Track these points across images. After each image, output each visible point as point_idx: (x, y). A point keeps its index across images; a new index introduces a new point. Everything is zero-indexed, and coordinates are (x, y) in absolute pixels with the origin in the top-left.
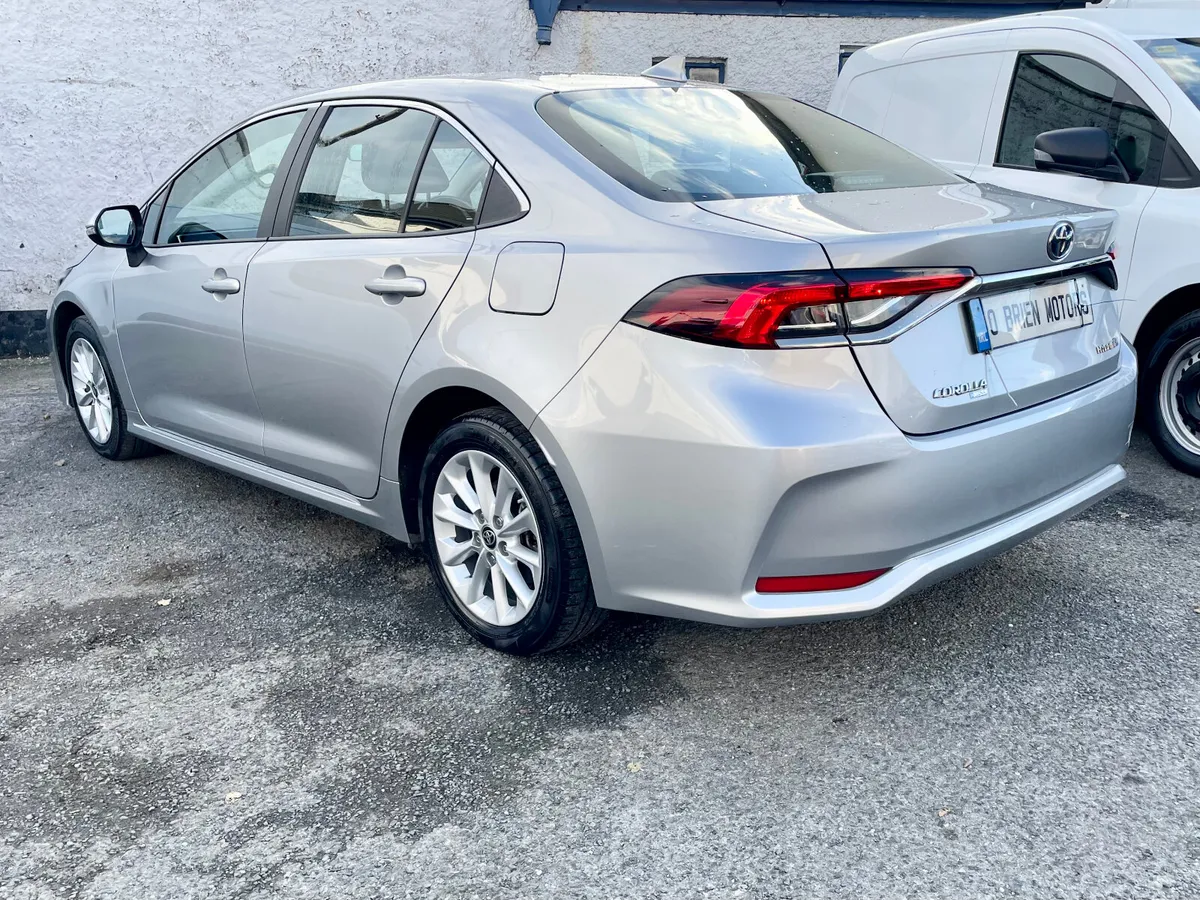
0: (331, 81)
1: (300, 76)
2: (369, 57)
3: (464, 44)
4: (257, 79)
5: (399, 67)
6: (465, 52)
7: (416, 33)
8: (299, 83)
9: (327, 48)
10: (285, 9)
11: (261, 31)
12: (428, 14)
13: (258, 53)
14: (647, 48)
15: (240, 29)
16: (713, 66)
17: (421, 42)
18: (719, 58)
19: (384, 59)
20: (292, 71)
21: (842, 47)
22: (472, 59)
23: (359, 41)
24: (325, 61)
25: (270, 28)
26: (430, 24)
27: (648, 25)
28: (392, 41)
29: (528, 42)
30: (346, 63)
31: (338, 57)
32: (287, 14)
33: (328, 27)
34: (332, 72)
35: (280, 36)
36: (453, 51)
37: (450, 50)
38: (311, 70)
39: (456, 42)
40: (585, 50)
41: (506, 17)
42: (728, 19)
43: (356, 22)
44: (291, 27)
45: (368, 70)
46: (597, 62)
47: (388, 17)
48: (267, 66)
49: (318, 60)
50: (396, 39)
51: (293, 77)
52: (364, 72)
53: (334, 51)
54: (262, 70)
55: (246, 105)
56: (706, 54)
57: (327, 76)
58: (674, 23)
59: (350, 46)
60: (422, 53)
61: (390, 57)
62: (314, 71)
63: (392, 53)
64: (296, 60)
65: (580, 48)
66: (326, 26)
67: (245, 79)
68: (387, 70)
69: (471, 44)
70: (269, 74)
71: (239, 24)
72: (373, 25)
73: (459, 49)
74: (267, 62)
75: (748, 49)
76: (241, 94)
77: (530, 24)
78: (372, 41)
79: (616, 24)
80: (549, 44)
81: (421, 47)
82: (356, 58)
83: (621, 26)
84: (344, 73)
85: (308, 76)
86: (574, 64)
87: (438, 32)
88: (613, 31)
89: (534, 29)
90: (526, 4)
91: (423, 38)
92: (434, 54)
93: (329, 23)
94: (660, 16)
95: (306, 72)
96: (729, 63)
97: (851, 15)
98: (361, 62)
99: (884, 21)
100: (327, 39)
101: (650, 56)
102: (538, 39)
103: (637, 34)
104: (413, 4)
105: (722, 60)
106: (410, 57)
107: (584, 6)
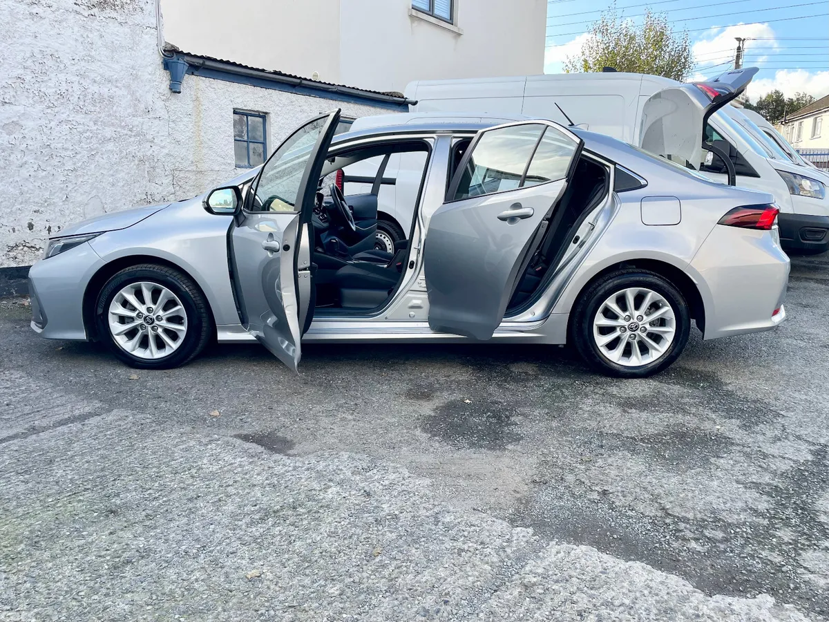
0: (31, 101)
1: (7, 96)
2: (60, 88)
3: (124, 87)
5: (81, 97)
6: (124, 92)
7: (92, 75)
8: (7, 101)
9: (28, 78)
12: (99, 63)
14: (230, 102)
16: (260, 116)
17: (95, 82)
18: (263, 113)
19: (70, 90)
22: (129, 96)
23: (53, 75)
24: (27, 87)
26: (101, 70)
27: (230, 89)
28: (77, 79)
29: (164, 90)
30: (42, 90)
31: (37, 85)
33: (29, 63)
34: (32, 95)
36: (116, 90)
37: (114, 89)
38: (16, 92)
39: (119, 85)
40: (197, 99)
41: (150, 72)
42: (270, 91)
43: (50, 62)
45: (59, 96)
46: (204, 107)
47: (73, 62)
49: (22, 85)
50: (79, 78)
52: (56, 98)
53: (34, 80)
56: (260, 109)
57: (28, 97)
58: (244, 90)
59: (46, 78)
60: (95, 88)
61: (75, 89)
62: (18, 93)
63: (76, 86)
64: (4, 84)
65: (194, 98)
66: (28, 62)
68: (73, 98)
69: (128, 87)
72: (62, 66)
73: (121, 89)
75: (280, 109)
77: (165, 79)
78: (62, 77)
79: (212, 86)
80: (179, 92)
81: (95, 85)
82: (50, 87)
83: (216, 87)
84: (43, 96)
85: (14, 97)
86: (191, 106)
87: (106, 77)
88: (212, 90)
89: (168, 82)
90: (162, 66)
91: (97, 79)
92: (104, 91)
93: (30, 61)
94: (236, 85)
95: (12, 93)
96: (271, 115)
97: (324, 98)
98: (54, 90)
99: (337, 102)
100: (28, 72)
101: (232, 107)
102: (171, 89)
103: (224, 93)
104: (89, 55)
105: (266, 113)
106: (89, 91)
107: (196, 73)
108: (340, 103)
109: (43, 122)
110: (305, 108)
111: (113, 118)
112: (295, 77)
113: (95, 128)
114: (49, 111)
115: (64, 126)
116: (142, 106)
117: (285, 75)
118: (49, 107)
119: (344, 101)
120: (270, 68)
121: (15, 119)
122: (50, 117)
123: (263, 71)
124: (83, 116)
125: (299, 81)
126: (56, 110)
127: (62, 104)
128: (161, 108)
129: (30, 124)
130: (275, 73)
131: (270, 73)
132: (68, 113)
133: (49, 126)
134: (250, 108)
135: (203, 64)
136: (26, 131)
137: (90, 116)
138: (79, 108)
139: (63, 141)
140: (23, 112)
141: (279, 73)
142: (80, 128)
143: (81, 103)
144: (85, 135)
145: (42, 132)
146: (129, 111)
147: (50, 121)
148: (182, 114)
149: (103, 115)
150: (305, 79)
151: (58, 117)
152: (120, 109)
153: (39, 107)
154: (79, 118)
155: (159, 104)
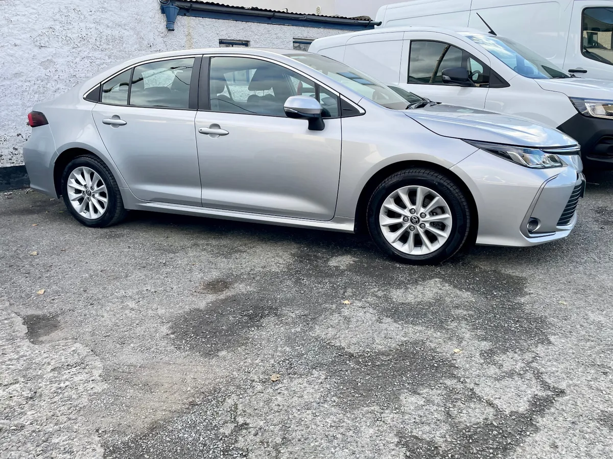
0: (61, 45)
1: (43, 42)
2: (82, 33)
3: (131, 29)
4: (18, 42)
5: (98, 39)
6: (131, 33)
7: (106, 22)
8: (43, 45)
9: (57, 27)
10: (33, 6)
11: (19, 17)
12: (111, 13)
13: (17, 29)
14: (216, 35)
15: (7, 15)
16: (243, 44)
17: (108, 27)
18: (245, 41)
19: (89, 34)
20: (38, 38)
21: (294, 39)
22: (135, 36)
23: (75, 24)
24: (57, 34)
25: (24, 15)
26: (112, 18)
27: (216, 24)
28: (93, 25)
29: (162, 29)
30: (68, 36)
31: (64, 32)
32: (34, 9)
33: (58, 16)
34: (61, 40)
35: (30, 20)
36: (124, 31)
38: (49, 39)
39: (127, 28)
40: (189, 34)
41: (151, 16)
42: (249, 24)
43: (73, 15)
44: (36, 15)
45: (81, 39)
46: (195, 40)
47: (90, 13)
48: (23, 36)
49: (53, 33)
50: (95, 24)
51: (39, 42)
52: (79, 40)
53: (62, 29)
54: (20, 38)
55: (12, 56)
56: (241, 39)
57: (58, 42)
58: (227, 24)
59: (71, 27)
60: (109, 32)
61: (93, 33)
62: (51, 39)
63: (94, 31)
64: (40, 33)
65: (186, 33)
66: (56, 16)
67: (10, 42)
68: (91, 40)
69: (134, 29)
70: (25, 40)
71: (5, 13)
72: (82, 17)
73: (128, 31)
74: (23, 33)
75: (258, 37)
76: (9, 50)
77: (162, 21)
78: (82, 25)
79: (202, 23)
80: (173, 30)
81: (108, 29)
82: (74, 33)
83: (204, 24)
84: (68, 40)
85: (47, 41)
86: (184, 40)
87: (117, 22)
88: (201, 26)
89: (165, 23)
90: (160, 11)
91: (109, 25)
92: (116, 33)
93: (58, 15)
94: (221, 21)
95: (46, 39)
96: (251, 43)
97: (296, 25)
98: (77, 35)
99: (309, 28)
100: (57, 23)
101: (218, 38)
102: (167, 28)
103: (211, 28)
104: (103, 8)
105: (248, 41)
106: (104, 34)
107: (187, 14)
108: (311, 29)
109: (70, 59)
110: (279, 35)
111: (123, 53)
112: (270, 11)
113: (109, 61)
114: (74, 50)
115: (86, 61)
116: (145, 43)
117: (261, 10)
118: (74, 48)
119: (314, 27)
120: (248, 5)
121: (49, 58)
122: (75, 55)
123: (243, 8)
124: (100, 53)
125: (272, 14)
126: (79, 49)
127: (84, 44)
128: (161, 43)
129: (60, 61)
130: (253, 9)
131: (248, 9)
132: (88, 51)
133: (75, 61)
134: (233, 39)
135: (191, 6)
136: (58, 66)
137: (105, 53)
138: (97, 47)
139: (86, 72)
140: (54, 52)
141: (256, 9)
142: (98, 62)
143: (98, 43)
144: (102, 66)
145: (69, 66)
146: (136, 46)
147: (75, 57)
148: (177, 46)
149: (115, 51)
150: (279, 12)
151: (81, 54)
152: (128, 45)
153: (66, 48)
154: (97, 54)
155: (160, 40)
